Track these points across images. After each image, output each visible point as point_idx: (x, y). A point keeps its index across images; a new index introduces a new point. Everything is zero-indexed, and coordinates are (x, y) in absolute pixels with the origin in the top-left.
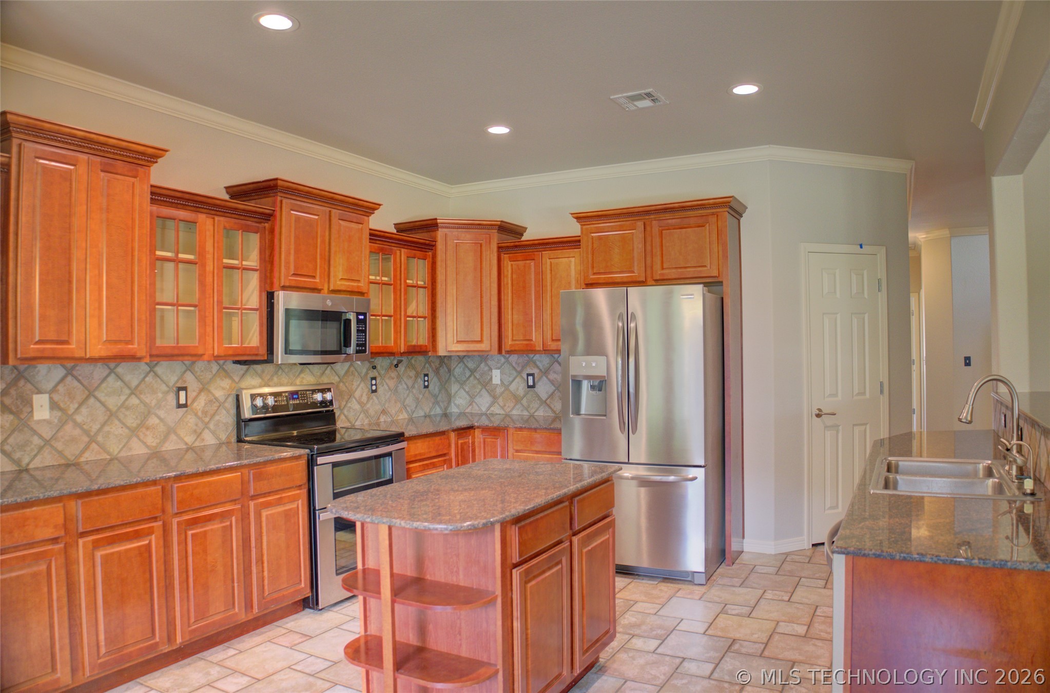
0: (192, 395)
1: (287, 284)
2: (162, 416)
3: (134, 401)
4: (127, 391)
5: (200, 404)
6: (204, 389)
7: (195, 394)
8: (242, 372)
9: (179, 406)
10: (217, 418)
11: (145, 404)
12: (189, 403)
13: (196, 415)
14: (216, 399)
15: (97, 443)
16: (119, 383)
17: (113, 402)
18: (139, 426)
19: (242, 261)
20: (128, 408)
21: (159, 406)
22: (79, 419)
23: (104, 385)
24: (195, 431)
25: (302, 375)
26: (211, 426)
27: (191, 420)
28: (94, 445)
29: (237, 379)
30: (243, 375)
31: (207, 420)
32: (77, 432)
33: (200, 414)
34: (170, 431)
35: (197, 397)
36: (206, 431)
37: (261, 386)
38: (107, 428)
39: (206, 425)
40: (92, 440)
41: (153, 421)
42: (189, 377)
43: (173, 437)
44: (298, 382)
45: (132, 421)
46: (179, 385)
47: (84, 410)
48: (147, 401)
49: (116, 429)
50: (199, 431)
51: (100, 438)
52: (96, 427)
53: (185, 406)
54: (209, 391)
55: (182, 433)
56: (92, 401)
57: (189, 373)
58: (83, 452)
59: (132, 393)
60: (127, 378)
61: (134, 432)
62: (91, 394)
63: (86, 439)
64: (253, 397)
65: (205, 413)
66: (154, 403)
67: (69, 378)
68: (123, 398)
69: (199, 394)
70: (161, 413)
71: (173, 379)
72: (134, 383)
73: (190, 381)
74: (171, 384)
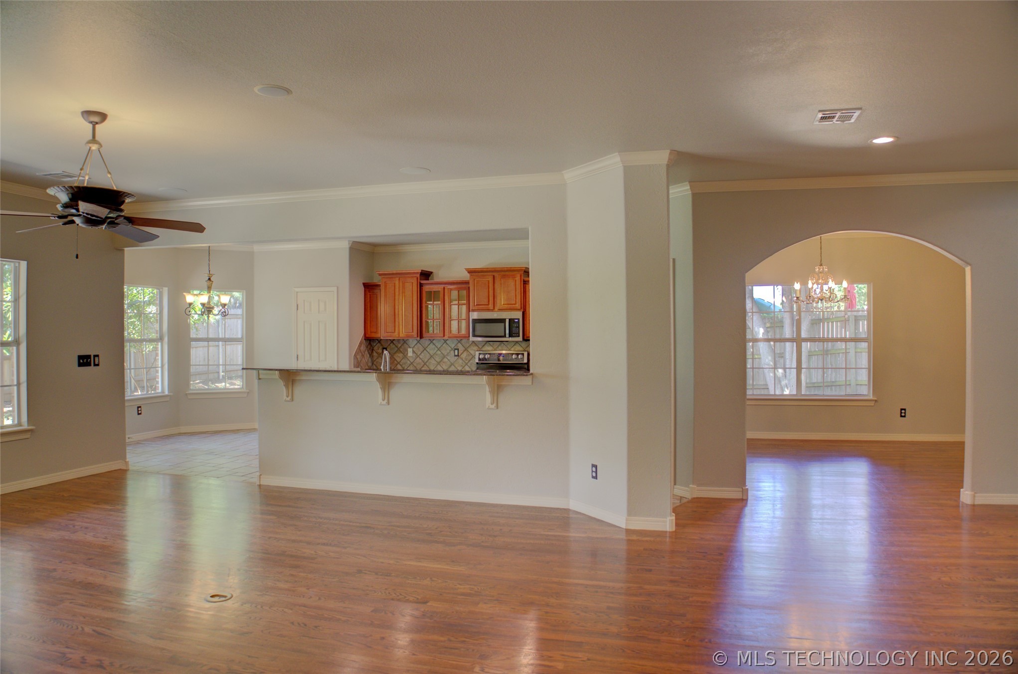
0: (460, 352)
1: (473, 309)
2: (449, 359)
3: (439, 352)
4: (437, 349)
5: (464, 356)
6: (466, 350)
7: (462, 352)
8: (483, 344)
9: (455, 356)
10: (471, 361)
11: (443, 354)
12: (459, 355)
13: (462, 359)
14: (471, 354)
15: (427, 365)
16: (434, 346)
17: (432, 352)
18: (440, 361)
19: (459, 301)
20: (436, 355)
21: (447, 355)
22: (421, 357)
23: (429, 346)
24: (462, 366)
25: (515, 347)
26: (469, 364)
27: (460, 361)
28: (425, 366)
29: (480, 347)
30: (484, 346)
31: (467, 362)
32: (420, 361)
33: (464, 359)
34: (452, 364)
35: (463, 353)
36: (466, 366)
37: (492, 351)
38: (429, 361)
39: (467, 364)
40: (425, 364)
41: (445, 360)
42: (459, 345)
43: (453, 366)
44: (512, 349)
45: (438, 360)
46: (455, 348)
47: (422, 354)
48: (444, 353)
49: (432, 361)
50: (463, 366)
51: (427, 364)
52: (426, 360)
53: (458, 356)
54: (468, 351)
55: (456, 366)
56: (425, 351)
57: (459, 343)
58: (422, 367)
59: (439, 349)
60: (437, 344)
61: (439, 363)
62: (425, 349)
63: (423, 364)
64: (480, 354)
65: (466, 359)
66: (446, 354)
67: (418, 344)
68: (435, 351)
69: (464, 351)
70: (449, 358)
71: (453, 346)
72: (439, 347)
73: (460, 346)
74: (452, 347)
